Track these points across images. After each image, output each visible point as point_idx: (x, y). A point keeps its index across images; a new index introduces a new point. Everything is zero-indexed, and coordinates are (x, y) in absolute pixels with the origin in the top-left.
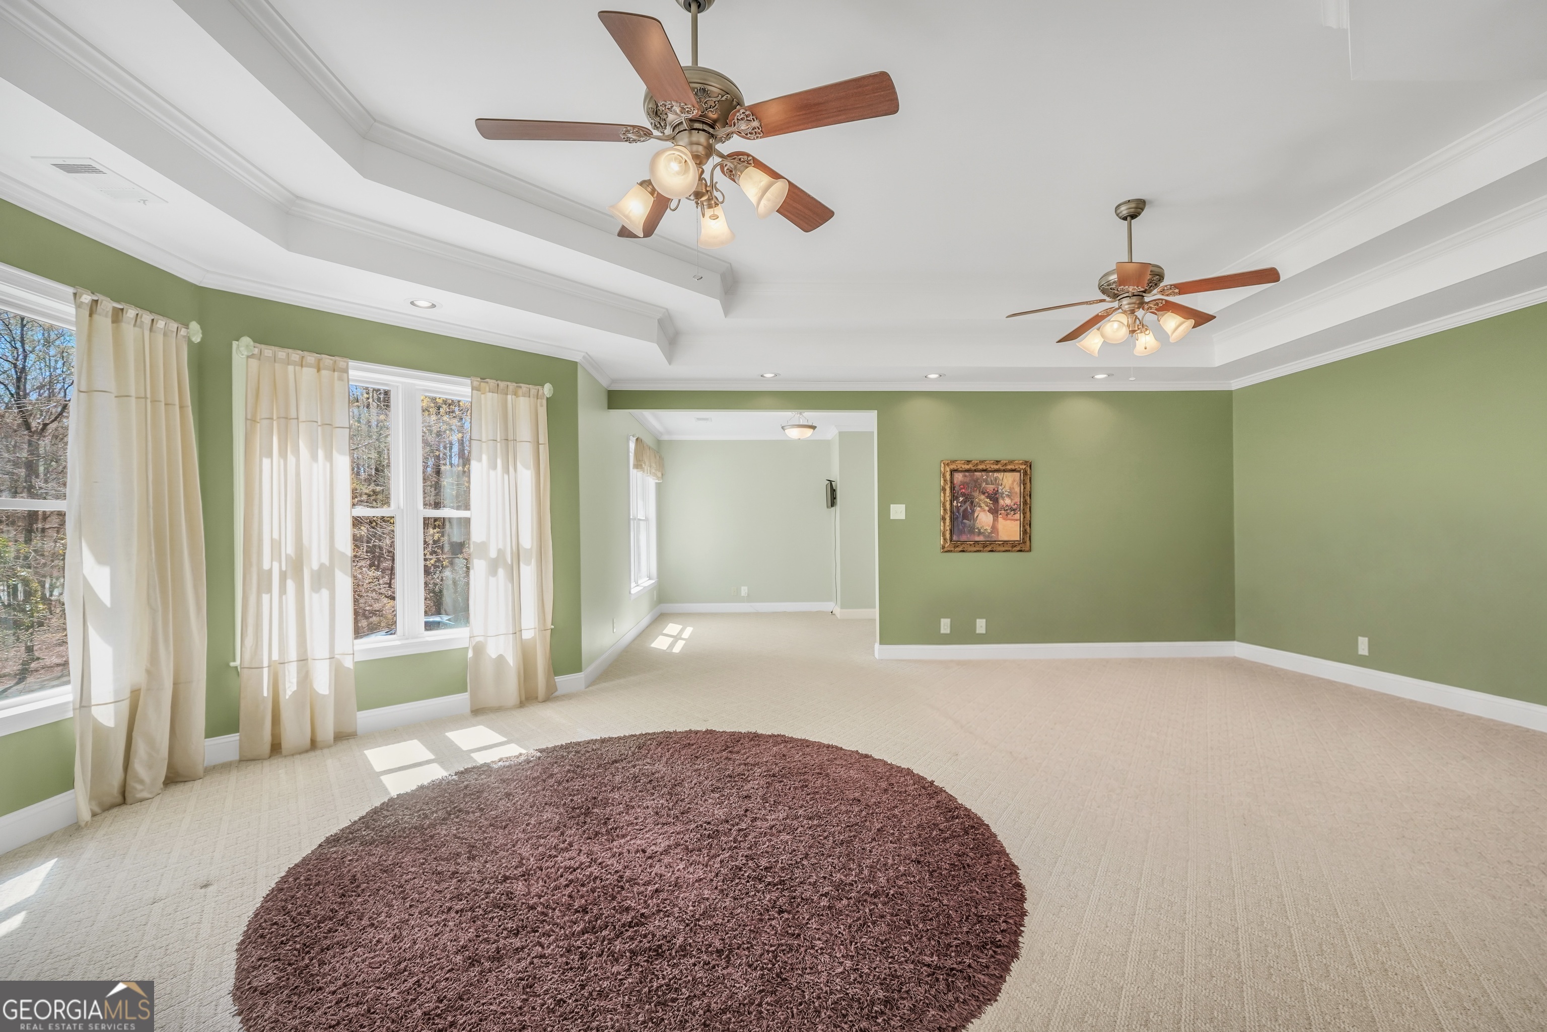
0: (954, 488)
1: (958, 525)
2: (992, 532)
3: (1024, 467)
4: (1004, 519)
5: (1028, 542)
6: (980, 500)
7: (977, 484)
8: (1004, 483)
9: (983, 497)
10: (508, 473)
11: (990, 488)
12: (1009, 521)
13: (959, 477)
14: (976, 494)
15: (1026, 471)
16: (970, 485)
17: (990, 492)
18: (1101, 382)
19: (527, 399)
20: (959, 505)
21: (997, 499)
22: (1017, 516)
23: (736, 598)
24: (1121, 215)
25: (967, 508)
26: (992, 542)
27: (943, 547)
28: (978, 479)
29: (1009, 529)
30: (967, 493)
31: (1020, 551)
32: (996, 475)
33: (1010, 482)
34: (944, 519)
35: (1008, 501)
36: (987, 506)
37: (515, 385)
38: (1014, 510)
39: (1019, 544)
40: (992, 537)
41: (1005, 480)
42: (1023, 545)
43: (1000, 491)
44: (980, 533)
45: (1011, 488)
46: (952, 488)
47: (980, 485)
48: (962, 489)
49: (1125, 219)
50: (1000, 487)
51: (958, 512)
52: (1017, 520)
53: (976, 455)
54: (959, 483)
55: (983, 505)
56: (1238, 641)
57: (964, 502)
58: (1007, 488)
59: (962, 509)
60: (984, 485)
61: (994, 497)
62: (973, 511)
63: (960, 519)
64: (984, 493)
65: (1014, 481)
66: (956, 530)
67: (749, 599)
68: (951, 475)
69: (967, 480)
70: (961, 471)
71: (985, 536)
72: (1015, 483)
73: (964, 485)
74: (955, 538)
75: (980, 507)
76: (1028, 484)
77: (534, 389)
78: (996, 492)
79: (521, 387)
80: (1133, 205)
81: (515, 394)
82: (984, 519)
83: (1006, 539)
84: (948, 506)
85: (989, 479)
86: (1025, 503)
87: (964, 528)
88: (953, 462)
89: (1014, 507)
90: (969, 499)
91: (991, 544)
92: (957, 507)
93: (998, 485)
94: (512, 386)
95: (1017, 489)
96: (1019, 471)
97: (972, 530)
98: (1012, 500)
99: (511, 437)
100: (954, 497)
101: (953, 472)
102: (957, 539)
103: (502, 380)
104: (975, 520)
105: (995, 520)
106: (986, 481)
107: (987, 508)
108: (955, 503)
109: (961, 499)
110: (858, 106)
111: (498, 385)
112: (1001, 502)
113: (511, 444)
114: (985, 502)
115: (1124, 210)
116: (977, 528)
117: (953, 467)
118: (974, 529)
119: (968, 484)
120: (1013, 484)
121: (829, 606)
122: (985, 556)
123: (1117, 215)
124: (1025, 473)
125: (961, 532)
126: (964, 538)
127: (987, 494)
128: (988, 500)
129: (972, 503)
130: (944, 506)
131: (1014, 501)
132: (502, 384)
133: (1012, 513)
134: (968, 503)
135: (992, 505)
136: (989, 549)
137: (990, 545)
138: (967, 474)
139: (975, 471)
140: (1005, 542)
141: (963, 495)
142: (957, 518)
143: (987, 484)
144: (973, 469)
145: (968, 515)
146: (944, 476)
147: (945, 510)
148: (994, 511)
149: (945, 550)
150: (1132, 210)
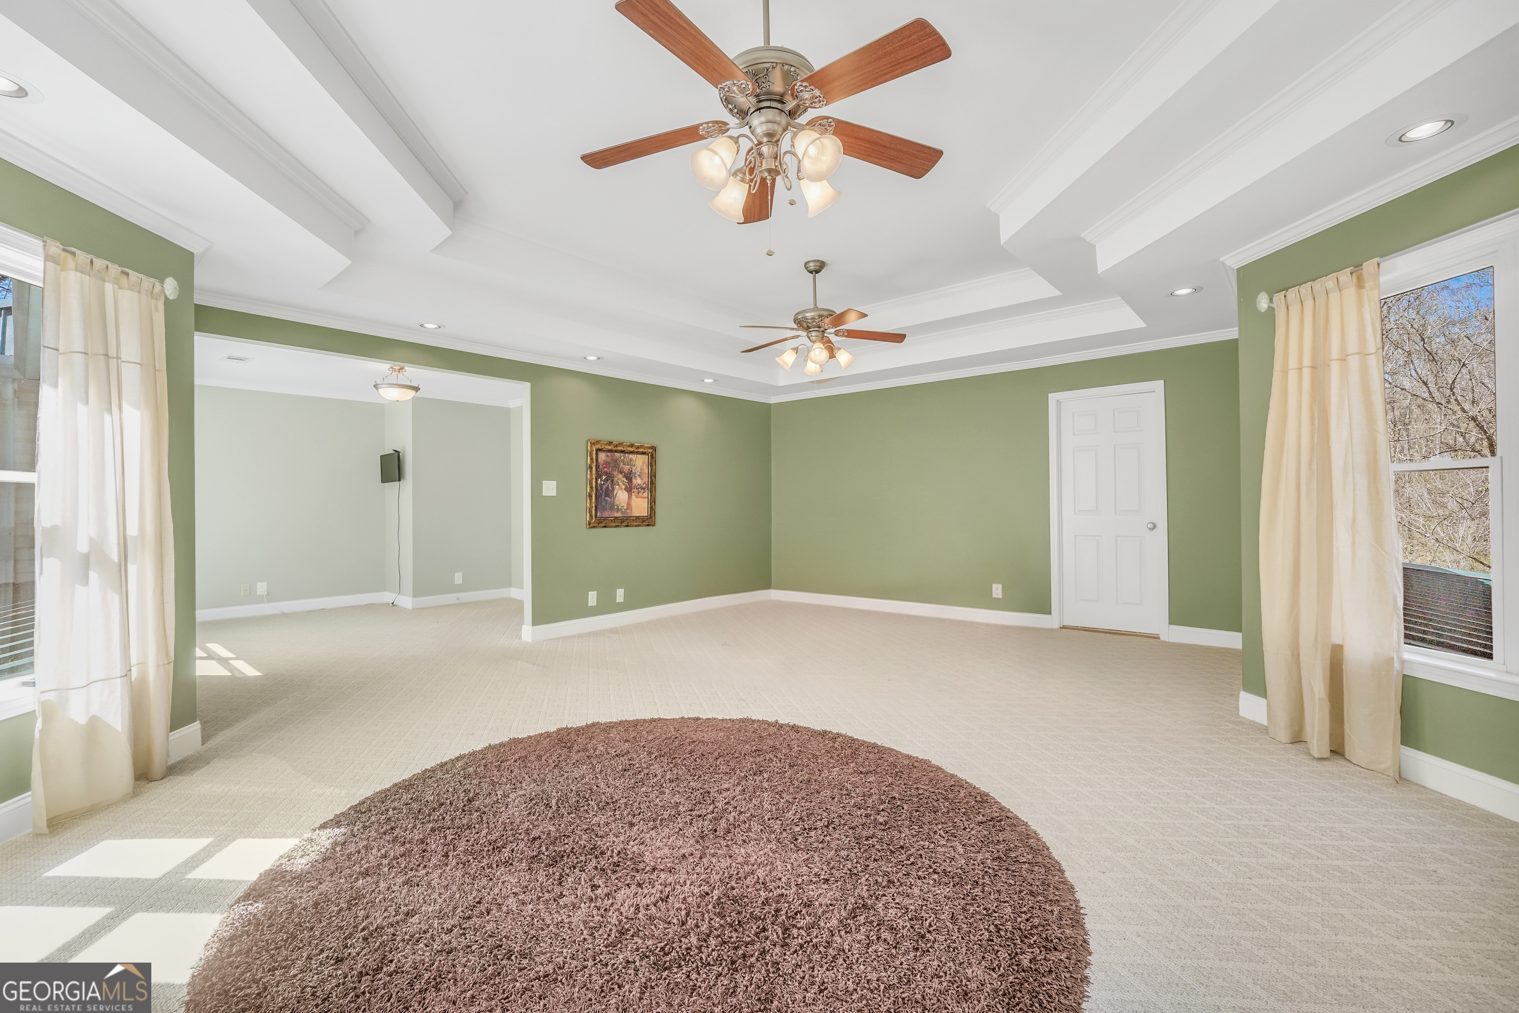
0: (599, 466)
1: (601, 502)
2: (627, 509)
3: (651, 451)
4: (637, 497)
5: (653, 517)
6: (619, 479)
7: (616, 464)
8: (636, 465)
9: (620, 476)
10: (110, 411)
11: (626, 468)
12: (639, 499)
13: (602, 456)
14: (615, 473)
15: (652, 454)
16: (611, 465)
17: (626, 472)
18: (708, 386)
19: (136, 294)
20: (603, 482)
21: (632, 478)
22: (646, 494)
23: (252, 598)
24: (809, 269)
25: (608, 486)
26: (628, 518)
27: (589, 524)
28: (617, 459)
29: (640, 506)
30: (608, 471)
31: (648, 525)
32: (631, 456)
33: (641, 464)
34: (590, 496)
35: (639, 481)
36: (624, 485)
37: (120, 269)
38: (644, 489)
39: (648, 519)
40: (627, 513)
41: (637, 461)
42: (648, 521)
43: (633, 471)
44: (618, 510)
45: (642, 469)
46: (597, 467)
47: (619, 465)
48: (604, 468)
49: (811, 272)
50: (634, 468)
51: (602, 490)
52: (645, 498)
53: (616, 438)
54: (602, 462)
55: (620, 484)
56: (775, 588)
57: (606, 480)
58: (639, 469)
59: (604, 487)
60: (621, 464)
61: (629, 477)
62: (613, 489)
63: (603, 496)
64: (621, 473)
65: (644, 462)
66: (600, 506)
67: (270, 597)
68: (597, 454)
69: (609, 460)
70: (605, 451)
71: (622, 513)
72: (645, 465)
73: (607, 464)
74: (599, 514)
75: (618, 485)
76: (654, 466)
77: (147, 282)
78: (631, 472)
79: (127, 274)
80: (818, 264)
81: (116, 282)
82: (621, 496)
83: (638, 515)
84: (594, 484)
85: (625, 460)
86: (652, 483)
87: (606, 504)
88: (598, 442)
89: (644, 486)
90: (610, 477)
91: (627, 519)
92: (601, 485)
93: (632, 465)
94: (114, 269)
95: (646, 471)
96: (648, 454)
97: (612, 507)
98: (642, 479)
99: (113, 352)
100: (599, 476)
101: (598, 450)
102: (600, 516)
103: (99, 256)
104: (615, 497)
105: (630, 497)
106: (623, 461)
107: (624, 487)
108: (599, 482)
109: (604, 477)
110: (905, 162)
111: (92, 262)
112: (634, 481)
113: (113, 363)
114: (622, 481)
115: (812, 266)
116: (616, 505)
117: (598, 446)
118: (614, 506)
119: (609, 463)
120: (643, 465)
121: (387, 597)
122: (622, 530)
123: (806, 268)
124: (652, 456)
125: (604, 509)
126: (606, 514)
127: (623, 474)
128: (624, 479)
129: (612, 481)
130: (591, 483)
131: (643, 481)
132: (99, 263)
133: (642, 491)
134: (609, 481)
135: (627, 484)
136: (625, 524)
137: (626, 521)
138: (609, 454)
139: (616, 451)
140: (638, 518)
141: (606, 473)
142: (601, 495)
143: (624, 464)
144: (615, 449)
145: (609, 493)
146: (591, 455)
147: (591, 487)
148: (629, 490)
149: (591, 526)
150: (817, 268)
